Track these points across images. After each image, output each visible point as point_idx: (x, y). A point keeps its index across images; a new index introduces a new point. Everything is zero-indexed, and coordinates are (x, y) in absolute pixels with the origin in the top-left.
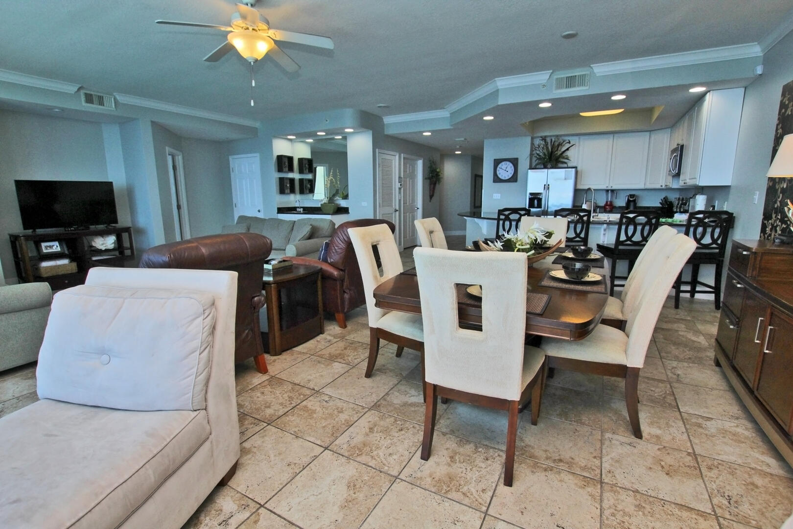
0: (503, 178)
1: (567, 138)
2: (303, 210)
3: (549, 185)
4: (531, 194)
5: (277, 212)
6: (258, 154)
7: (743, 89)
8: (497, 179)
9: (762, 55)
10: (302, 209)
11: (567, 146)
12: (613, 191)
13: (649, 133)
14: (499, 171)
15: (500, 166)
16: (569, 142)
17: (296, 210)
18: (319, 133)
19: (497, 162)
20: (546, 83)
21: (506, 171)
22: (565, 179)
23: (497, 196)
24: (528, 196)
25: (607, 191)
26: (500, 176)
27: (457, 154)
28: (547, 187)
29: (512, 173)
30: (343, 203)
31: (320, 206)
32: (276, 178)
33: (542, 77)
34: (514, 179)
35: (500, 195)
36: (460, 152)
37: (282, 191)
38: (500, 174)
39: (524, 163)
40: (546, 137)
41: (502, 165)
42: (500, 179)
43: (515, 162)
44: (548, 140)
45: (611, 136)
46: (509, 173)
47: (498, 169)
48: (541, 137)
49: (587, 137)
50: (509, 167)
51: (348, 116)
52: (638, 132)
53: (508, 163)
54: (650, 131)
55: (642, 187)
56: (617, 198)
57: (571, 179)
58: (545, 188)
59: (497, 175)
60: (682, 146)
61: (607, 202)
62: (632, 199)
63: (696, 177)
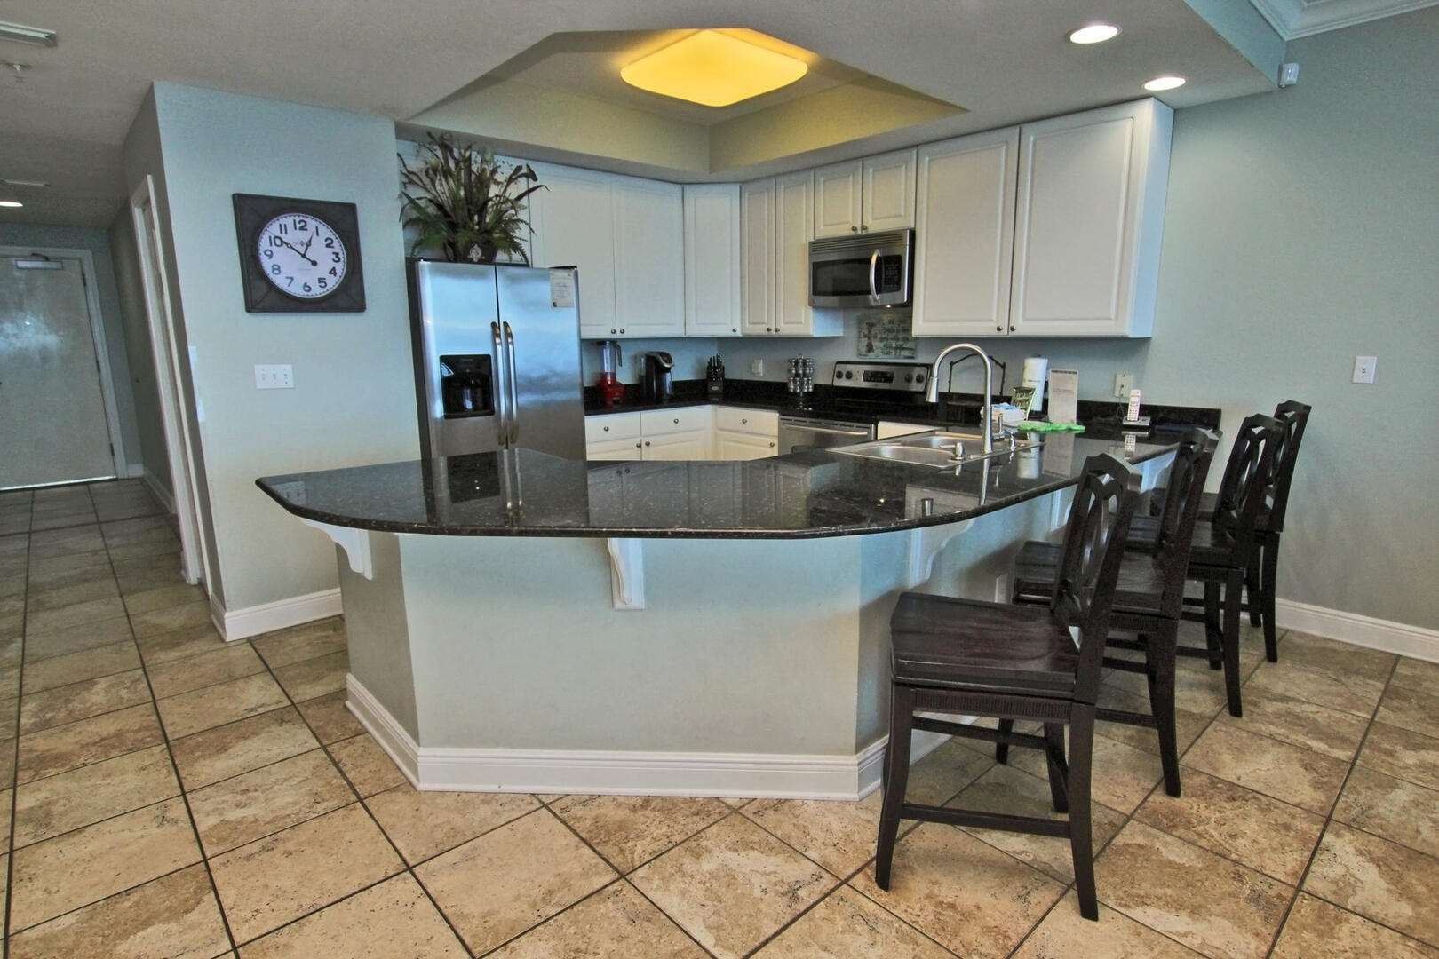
0: (296, 291)
3: (506, 326)
7: (1171, 114)
8: (265, 296)
12: (614, 342)
14: (270, 255)
15: (269, 230)
19: (252, 215)
21: (300, 256)
23: (275, 375)
24: (433, 371)
25: (600, 343)
26: (277, 280)
28: (500, 334)
29: (341, 274)
34: (348, 298)
35: (288, 368)
38: (277, 268)
41: (281, 230)
42: (277, 291)
43: (341, 219)
46: (320, 270)
47: (263, 244)
50: (318, 243)
53: (311, 222)
55: (676, 331)
56: (620, 365)
57: (573, 307)
58: (495, 335)
59: (263, 276)
60: (913, 234)
61: (604, 376)
62: (667, 365)
63: (1113, 317)
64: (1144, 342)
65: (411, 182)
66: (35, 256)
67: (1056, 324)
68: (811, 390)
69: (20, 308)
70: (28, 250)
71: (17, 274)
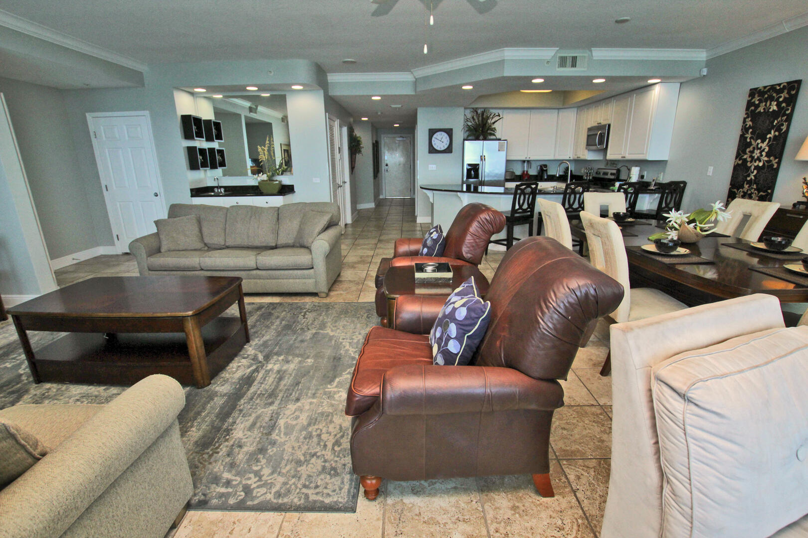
0: (438, 149)
1: (496, 112)
2: (225, 191)
3: (484, 156)
4: (469, 165)
5: (190, 195)
6: (148, 112)
7: (679, 84)
8: (432, 150)
9: (705, 60)
10: (223, 190)
11: (497, 118)
12: (528, 161)
13: (557, 111)
14: (434, 141)
15: (435, 136)
16: (499, 116)
17: (213, 191)
18: (248, 88)
19: (432, 132)
20: (550, 60)
21: (440, 141)
22: (499, 151)
23: (432, 167)
24: (465, 167)
25: (524, 161)
26: (435, 147)
27: (363, 121)
28: (482, 158)
29: (448, 145)
30: (286, 180)
31: (257, 184)
32: (184, 148)
33: (548, 53)
34: (449, 150)
35: (435, 166)
36: (367, 119)
37: (193, 166)
38: (435, 144)
39: (459, 134)
40: (476, 108)
41: (437, 136)
42: (435, 149)
43: (449, 132)
44: (479, 111)
45: (529, 111)
46: (444, 144)
47: (433, 139)
48: (473, 109)
49: (509, 111)
50: (444, 138)
51: (302, 69)
52: (552, 109)
53: (443, 133)
54: (558, 109)
55: (552, 158)
56: (531, 168)
57: (504, 151)
58: (481, 159)
59: (432, 146)
60: (609, 126)
61: (524, 171)
62: (545, 169)
63: (645, 153)
64: (666, 161)
65: (467, 121)
66: (401, 137)
67: (635, 155)
68: (591, 178)
69: (396, 151)
70: (399, 135)
71: (397, 142)
